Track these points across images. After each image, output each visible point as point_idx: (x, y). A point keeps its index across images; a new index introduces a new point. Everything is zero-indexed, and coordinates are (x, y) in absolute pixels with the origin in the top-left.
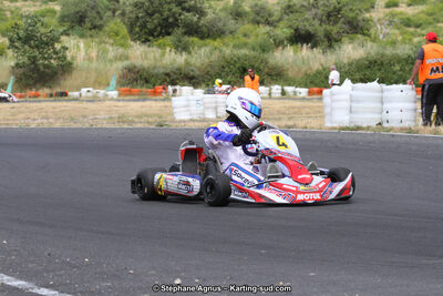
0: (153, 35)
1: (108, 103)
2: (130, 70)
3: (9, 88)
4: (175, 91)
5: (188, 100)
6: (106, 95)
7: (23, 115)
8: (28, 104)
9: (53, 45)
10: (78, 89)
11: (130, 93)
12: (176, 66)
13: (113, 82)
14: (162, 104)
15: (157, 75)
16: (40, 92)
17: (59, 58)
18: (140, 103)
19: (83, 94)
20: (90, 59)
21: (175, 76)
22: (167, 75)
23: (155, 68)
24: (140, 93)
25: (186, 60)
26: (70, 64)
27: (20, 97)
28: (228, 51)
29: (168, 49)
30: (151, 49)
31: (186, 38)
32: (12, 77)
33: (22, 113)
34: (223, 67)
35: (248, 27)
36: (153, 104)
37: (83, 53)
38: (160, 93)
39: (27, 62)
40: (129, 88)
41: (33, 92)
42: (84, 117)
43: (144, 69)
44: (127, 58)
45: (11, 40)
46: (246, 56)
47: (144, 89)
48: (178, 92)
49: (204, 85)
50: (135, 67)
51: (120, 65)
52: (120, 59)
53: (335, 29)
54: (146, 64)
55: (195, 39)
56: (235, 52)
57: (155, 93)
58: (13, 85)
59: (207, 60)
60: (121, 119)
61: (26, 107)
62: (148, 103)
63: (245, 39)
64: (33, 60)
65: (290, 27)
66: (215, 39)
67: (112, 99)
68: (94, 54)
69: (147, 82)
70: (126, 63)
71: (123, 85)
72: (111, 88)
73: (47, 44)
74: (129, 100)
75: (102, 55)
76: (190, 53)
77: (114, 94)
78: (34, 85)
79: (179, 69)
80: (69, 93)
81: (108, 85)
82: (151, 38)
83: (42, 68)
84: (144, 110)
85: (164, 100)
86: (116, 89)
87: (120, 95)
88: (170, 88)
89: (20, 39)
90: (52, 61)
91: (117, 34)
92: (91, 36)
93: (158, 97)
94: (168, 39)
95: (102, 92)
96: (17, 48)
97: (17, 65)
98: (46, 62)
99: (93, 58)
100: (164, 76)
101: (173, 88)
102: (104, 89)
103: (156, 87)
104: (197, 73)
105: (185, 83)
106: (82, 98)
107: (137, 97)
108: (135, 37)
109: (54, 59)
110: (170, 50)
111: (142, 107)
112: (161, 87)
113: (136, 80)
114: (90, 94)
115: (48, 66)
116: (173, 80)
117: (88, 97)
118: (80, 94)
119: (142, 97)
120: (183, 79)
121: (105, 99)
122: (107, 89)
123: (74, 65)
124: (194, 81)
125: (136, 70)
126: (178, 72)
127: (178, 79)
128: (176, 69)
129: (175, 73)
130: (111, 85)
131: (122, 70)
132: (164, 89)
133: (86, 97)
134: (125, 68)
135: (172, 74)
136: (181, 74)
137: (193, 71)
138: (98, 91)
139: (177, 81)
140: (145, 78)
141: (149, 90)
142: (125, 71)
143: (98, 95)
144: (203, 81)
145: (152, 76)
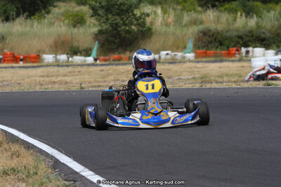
1: (188, 64)
2: (205, 33)
3: (94, 53)
4: (247, 52)
6: (184, 57)
7: (112, 77)
8: (114, 67)
9: (132, 11)
10: (158, 52)
11: (206, 55)
12: (248, 29)
13: (190, 45)
15: (230, 38)
16: (123, 56)
18: (218, 65)
19: (163, 57)
20: (167, 25)
21: (247, 39)
22: (240, 37)
23: (228, 31)
24: (215, 55)
25: (257, 23)
26: (150, 29)
27: (105, 60)
29: (239, 14)
30: (223, 14)
32: (97, 42)
33: (111, 75)
36: (230, 64)
37: (160, 19)
38: (234, 55)
39: (110, 28)
40: (204, 51)
41: (116, 56)
43: (218, 33)
44: (201, 23)
45: (93, 9)
47: (218, 51)
48: (251, 54)
49: (274, 46)
50: (210, 31)
51: (195, 29)
52: (195, 24)
54: (220, 27)
57: (229, 54)
58: (98, 50)
60: (204, 79)
61: (114, 70)
62: (225, 64)
64: (115, 26)
67: (190, 61)
68: (171, 19)
69: (221, 44)
70: (201, 27)
71: (199, 48)
72: (188, 50)
73: (127, 11)
74: (206, 62)
75: (178, 20)
76: (259, 16)
77: (191, 56)
78: (117, 48)
79: (251, 32)
81: (185, 48)
82: (217, 3)
83: (123, 34)
84: (222, 69)
85: (240, 60)
86: (193, 51)
87: (196, 57)
88: (243, 50)
89: (102, 7)
90: (133, 27)
93: (233, 58)
95: (180, 54)
96: (99, 15)
97: (101, 32)
98: (127, 28)
99: (170, 24)
100: (237, 39)
101: (246, 49)
102: (182, 51)
103: (230, 49)
104: (268, 35)
105: (257, 45)
106: (162, 60)
107: (213, 59)
108: (202, 3)
109: (135, 25)
110: (241, 15)
111: (220, 67)
112: (235, 49)
113: (211, 42)
114: (169, 57)
115: (129, 32)
116: (246, 42)
117: (167, 60)
118: (160, 57)
119: (218, 59)
120: (255, 40)
121: (183, 61)
122: (185, 51)
123: (153, 30)
124: (265, 42)
125: (211, 33)
126: (250, 35)
127: (250, 41)
128: (249, 32)
129: (247, 36)
130: (188, 47)
131: (198, 34)
132: (238, 50)
133: (165, 59)
134: (201, 32)
135: (244, 37)
136: (253, 36)
137: (264, 33)
138: (176, 53)
139: (250, 43)
140: (220, 41)
141: (224, 52)
142: (201, 34)
143: (176, 57)
144: (274, 43)
145: (227, 39)
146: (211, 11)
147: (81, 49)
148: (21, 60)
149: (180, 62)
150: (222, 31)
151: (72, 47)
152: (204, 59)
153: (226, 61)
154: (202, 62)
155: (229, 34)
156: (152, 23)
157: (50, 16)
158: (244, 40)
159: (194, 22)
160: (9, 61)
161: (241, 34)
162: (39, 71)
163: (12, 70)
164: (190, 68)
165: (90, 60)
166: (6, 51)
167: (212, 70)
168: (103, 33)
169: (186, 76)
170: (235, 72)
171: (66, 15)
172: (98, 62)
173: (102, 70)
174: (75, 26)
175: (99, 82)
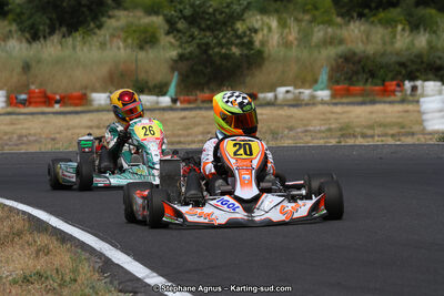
1: (320, 108)
2: (348, 58)
3: (172, 89)
6: (313, 97)
7: (201, 129)
9: (232, 25)
10: (272, 88)
11: (348, 93)
13: (324, 77)
14: (399, 107)
17: (243, 44)
18: (368, 108)
19: (280, 96)
20: (287, 45)
21: (414, 67)
22: (402, 65)
23: (383, 54)
24: (363, 93)
25: (429, 43)
26: (260, 53)
27: (189, 102)
29: (400, 27)
32: (176, 74)
33: (199, 124)
37: (276, 37)
38: (393, 93)
39: (197, 52)
40: (346, 85)
41: (206, 94)
42: (291, 129)
43: (368, 58)
44: (341, 42)
45: (170, 22)
47: (368, 87)
48: (419, 91)
50: (354, 54)
51: (332, 51)
52: (331, 43)
54: (371, 49)
57: (386, 92)
58: (178, 85)
60: (346, 131)
61: (204, 117)
62: (378, 107)
64: (205, 48)
67: (323, 103)
68: (293, 35)
69: (372, 75)
70: (341, 49)
71: (337, 82)
72: (319, 85)
73: (225, 24)
74: (348, 104)
75: (305, 38)
77: (324, 94)
79: (420, 56)
80: (261, 96)
81: (316, 81)
82: (366, 11)
83: (217, 60)
84: (374, 116)
85: (403, 101)
86: (327, 88)
87: (333, 96)
88: (408, 85)
89: (185, 18)
90: (234, 49)
91: (316, 8)
92: (277, 11)
93: (392, 98)
95: (307, 92)
96: (179, 31)
97: (181, 57)
98: (224, 51)
99: (292, 43)
100: (397, 67)
101: (412, 83)
102: (310, 87)
103: (387, 83)
105: (431, 76)
106: (279, 102)
107: (360, 99)
108: (344, 10)
109: (236, 46)
110: (403, 30)
111: (371, 113)
112: (394, 83)
113: (356, 73)
114: (290, 96)
115: (227, 57)
116: (411, 72)
117: (287, 100)
118: (276, 97)
119: (368, 99)
120: (425, 70)
121: (313, 102)
122: (315, 87)
123: (266, 55)
124: (442, 72)
125: (357, 58)
126: (419, 61)
127: (418, 70)
128: (415, 56)
130: (320, 81)
131: (335, 60)
132: (399, 85)
133: (285, 100)
134: (340, 57)
135: (409, 64)
136: (422, 62)
137: (440, 58)
138: (301, 90)
139: (418, 74)
140: (370, 71)
141: (377, 88)
142: (340, 60)
143: (302, 97)
146: (357, 23)
147: (151, 84)
148: (57, 102)
149: (307, 105)
151: (137, 81)
152: (345, 100)
153: (380, 102)
154: (342, 104)
156: (263, 43)
157: (103, 32)
158: (409, 69)
159: (330, 42)
160: (37, 104)
161: (403, 60)
162: (85, 119)
163: (43, 118)
164: (324, 114)
165: (165, 100)
166: (33, 87)
167: (358, 117)
168: (187, 59)
169: (316, 126)
170: (394, 120)
171: (128, 30)
172: (178, 104)
173: (184, 118)
174: (141, 48)
175: (180, 136)
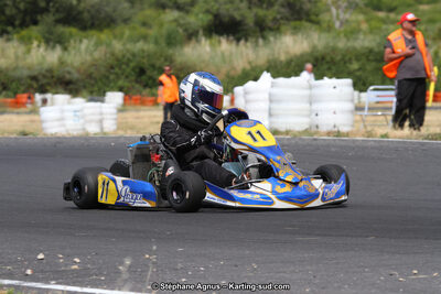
0: (13, 25)
4: (44, 101)
5: (62, 111)
12: (46, 66)
15: (19, 80)
28: (118, 46)
30: (10, 44)
31: (61, 29)
34: (112, 68)
35: (149, 12)
36: (14, 118)
46: (143, 51)
49: (85, 93)
53: (269, 14)
55: (74, 30)
56: (129, 46)
59: (89, 58)
63: (143, 30)
65: (208, 11)
66: (101, 30)
76: (65, 49)
94: (34, 30)
104: (76, 76)
129: (44, 76)
144: (85, 87)
145: (13, 81)
150: (7, 69)
155: (18, 74)
